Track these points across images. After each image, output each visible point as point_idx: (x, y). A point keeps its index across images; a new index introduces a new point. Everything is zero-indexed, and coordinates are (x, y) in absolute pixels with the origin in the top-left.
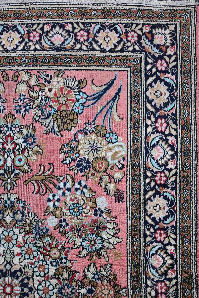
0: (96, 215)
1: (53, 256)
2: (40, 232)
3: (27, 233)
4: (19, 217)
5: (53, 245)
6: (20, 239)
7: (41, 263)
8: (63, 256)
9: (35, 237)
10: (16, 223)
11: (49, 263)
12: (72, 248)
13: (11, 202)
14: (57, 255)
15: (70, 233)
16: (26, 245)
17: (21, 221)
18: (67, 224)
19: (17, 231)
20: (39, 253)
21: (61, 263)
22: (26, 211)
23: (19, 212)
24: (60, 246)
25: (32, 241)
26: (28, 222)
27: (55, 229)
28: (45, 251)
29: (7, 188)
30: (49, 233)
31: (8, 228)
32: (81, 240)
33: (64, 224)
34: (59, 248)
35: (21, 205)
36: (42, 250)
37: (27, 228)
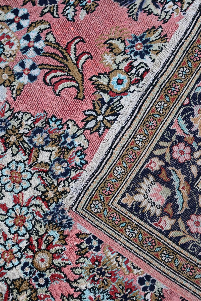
0: (141, 281)
1: (37, 259)
2: (58, 217)
3: (43, 197)
4: (58, 169)
5: (53, 250)
6: (27, 194)
7: (15, 249)
8: (48, 275)
9: (46, 215)
10: (47, 172)
11: (23, 260)
12: (68, 281)
13: (72, 143)
14: (43, 265)
15: (88, 263)
16: (25, 210)
17: (54, 177)
18: (97, 249)
19: (36, 181)
20: (27, 236)
21: (36, 280)
22: (73, 174)
23: (65, 165)
24: (60, 261)
25: (38, 213)
26: (60, 189)
27: (78, 235)
28: (35, 243)
29: (88, 122)
30: (67, 231)
31: (31, 166)
32: (90, 286)
33: (95, 243)
34: (56, 261)
35: (77, 160)
36: (35, 237)
37: (51, 194)
